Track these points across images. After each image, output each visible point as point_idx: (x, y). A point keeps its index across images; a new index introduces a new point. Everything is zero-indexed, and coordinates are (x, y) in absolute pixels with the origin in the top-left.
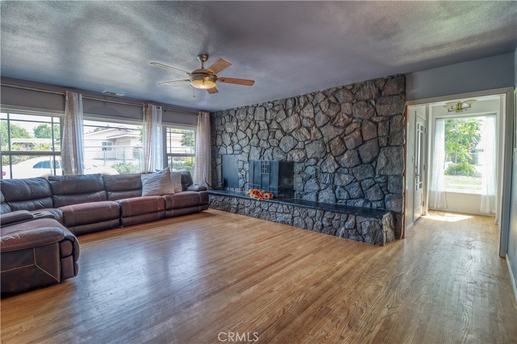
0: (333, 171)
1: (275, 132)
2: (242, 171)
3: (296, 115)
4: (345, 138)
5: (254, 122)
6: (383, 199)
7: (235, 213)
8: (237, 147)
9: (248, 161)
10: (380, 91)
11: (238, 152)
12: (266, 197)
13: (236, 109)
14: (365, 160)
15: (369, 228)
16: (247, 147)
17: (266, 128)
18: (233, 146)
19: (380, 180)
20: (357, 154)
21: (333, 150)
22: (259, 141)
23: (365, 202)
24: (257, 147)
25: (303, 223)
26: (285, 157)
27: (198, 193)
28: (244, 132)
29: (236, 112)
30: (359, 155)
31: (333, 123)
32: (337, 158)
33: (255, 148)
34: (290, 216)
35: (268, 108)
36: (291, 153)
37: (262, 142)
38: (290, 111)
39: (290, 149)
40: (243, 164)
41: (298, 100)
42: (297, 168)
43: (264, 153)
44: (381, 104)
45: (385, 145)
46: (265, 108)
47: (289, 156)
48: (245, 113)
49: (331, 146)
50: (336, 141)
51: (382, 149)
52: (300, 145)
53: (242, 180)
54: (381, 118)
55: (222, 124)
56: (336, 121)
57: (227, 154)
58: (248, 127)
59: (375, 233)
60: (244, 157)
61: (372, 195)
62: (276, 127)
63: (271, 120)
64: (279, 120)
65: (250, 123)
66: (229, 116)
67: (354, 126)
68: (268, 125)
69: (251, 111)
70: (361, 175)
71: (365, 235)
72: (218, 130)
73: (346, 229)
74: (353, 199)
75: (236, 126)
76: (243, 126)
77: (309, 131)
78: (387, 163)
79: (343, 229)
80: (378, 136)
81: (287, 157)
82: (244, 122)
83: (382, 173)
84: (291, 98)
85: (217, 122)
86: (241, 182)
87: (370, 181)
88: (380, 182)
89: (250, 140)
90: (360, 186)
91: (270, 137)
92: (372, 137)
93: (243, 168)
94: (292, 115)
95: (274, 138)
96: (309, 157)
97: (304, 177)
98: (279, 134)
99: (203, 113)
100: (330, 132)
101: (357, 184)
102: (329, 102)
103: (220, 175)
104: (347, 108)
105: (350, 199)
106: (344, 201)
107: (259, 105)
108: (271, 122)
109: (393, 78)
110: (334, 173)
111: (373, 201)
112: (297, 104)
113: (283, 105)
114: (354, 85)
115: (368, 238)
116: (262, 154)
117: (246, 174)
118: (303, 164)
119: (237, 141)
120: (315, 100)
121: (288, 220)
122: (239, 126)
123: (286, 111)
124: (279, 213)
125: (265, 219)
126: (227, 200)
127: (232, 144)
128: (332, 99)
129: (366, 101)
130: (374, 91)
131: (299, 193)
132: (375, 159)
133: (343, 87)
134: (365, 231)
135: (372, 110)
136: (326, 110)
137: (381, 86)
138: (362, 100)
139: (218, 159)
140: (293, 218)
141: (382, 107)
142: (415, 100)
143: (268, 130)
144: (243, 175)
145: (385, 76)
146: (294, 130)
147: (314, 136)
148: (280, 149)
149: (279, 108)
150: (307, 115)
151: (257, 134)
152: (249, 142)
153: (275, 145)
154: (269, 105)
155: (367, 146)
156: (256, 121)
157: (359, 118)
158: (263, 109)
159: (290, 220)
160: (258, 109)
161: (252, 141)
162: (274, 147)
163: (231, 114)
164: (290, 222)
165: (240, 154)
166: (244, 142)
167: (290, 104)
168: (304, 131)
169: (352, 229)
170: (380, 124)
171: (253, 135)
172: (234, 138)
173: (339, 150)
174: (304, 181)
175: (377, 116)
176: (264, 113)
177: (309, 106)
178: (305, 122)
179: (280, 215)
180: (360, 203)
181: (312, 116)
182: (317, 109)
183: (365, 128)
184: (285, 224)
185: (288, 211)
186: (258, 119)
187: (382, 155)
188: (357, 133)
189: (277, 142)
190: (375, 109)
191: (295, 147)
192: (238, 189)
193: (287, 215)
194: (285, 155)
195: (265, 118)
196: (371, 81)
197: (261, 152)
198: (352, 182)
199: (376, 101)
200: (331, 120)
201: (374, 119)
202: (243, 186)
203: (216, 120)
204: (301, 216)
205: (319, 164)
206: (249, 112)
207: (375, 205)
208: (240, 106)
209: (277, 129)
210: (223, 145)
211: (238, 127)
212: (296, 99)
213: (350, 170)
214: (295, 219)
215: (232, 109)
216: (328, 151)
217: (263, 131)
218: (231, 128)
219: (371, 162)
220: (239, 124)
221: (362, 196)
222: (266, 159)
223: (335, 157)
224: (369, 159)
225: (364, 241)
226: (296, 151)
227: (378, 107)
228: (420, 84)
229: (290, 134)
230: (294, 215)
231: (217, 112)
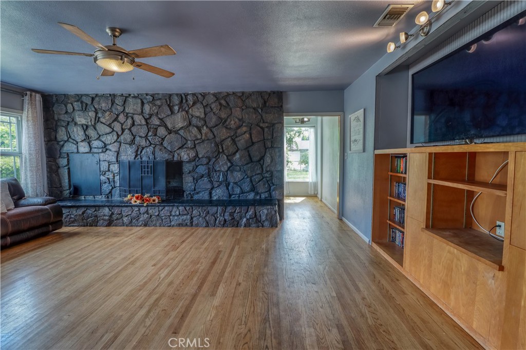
0: (226, 169)
1: (156, 129)
2: (107, 173)
3: (184, 113)
4: (236, 139)
5: (125, 114)
6: (270, 190)
7: (106, 226)
8: (96, 144)
9: (117, 161)
10: (265, 102)
11: (100, 150)
12: (154, 201)
13: (94, 96)
14: (255, 159)
15: (267, 215)
16: (115, 144)
17: (144, 122)
18: (89, 143)
19: (267, 175)
20: (247, 153)
21: (226, 149)
22: (134, 138)
23: (255, 195)
24: (130, 145)
25: (204, 222)
26: (172, 157)
27: (46, 207)
28: (109, 126)
29: (93, 99)
30: (249, 155)
31: (225, 125)
32: (229, 158)
33: (128, 146)
34: (189, 217)
35: (145, 101)
36: (178, 151)
37: (138, 139)
38: (176, 108)
39: (177, 148)
40: (109, 165)
41: (186, 97)
42: (187, 168)
43: (141, 152)
44: (266, 113)
45: (270, 146)
46: (141, 100)
47: (176, 155)
48: (110, 101)
49: (224, 146)
50: (228, 142)
51: (267, 150)
52: (189, 144)
53: (107, 184)
54: (267, 125)
55: (67, 112)
56: (227, 123)
57: (78, 152)
58: (116, 120)
59: (271, 218)
60: (110, 156)
61: (261, 188)
62: (158, 123)
63: (151, 116)
64: (162, 116)
65: (118, 115)
66: (82, 102)
67: (244, 129)
68: (146, 120)
69: (119, 101)
70: (251, 171)
71: (264, 221)
72: (59, 120)
73: (247, 219)
74: (245, 193)
75: (94, 117)
76: (107, 118)
77: (200, 131)
78: (272, 161)
79: (245, 220)
80: (264, 139)
81: (174, 156)
82: (108, 113)
83: (268, 170)
84: (177, 95)
85: (58, 109)
86: (106, 188)
87: (259, 176)
88: (267, 177)
89: (118, 136)
90: (251, 181)
91: (150, 134)
92: (259, 140)
93: (109, 170)
94: (178, 112)
95: (156, 135)
96: (200, 156)
97: (195, 177)
98: (162, 131)
99: (33, 94)
100: (222, 133)
101: (248, 179)
102: (221, 104)
103: (67, 181)
104: (237, 112)
105: (243, 193)
106: (237, 196)
107: (132, 95)
108: (150, 117)
109: (274, 93)
110: (227, 171)
111: (262, 193)
112: (184, 101)
113: (166, 100)
114: (243, 93)
115: (266, 223)
116: (139, 153)
117: (114, 177)
118: (193, 163)
119: (97, 136)
120: (205, 100)
121: (186, 221)
122: (99, 118)
123: (171, 108)
124: (174, 216)
125: (155, 225)
126: (90, 211)
127: (88, 139)
128: (223, 102)
129: (254, 109)
130: (261, 101)
131: (190, 193)
132: (262, 158)
133: (234, 93)
134: (264, 218)
135: (259, 117)
136: (217, 112)
137: (266, 97)
138: (250, 108)
139: (60, 159)
140: (192, 218)
141: (267, 115)
142: (289, 113)
143: (147, 126)
144: (108, 179)
145: (269, 91)
146: (182, 128)
147: (206, 136)
148: (163, 148)
149: (162, 103)
150: (198, 114)
151: (130, 129)
152: (118, 138)
153: (158, 143)
154: (147, 97)
155: (256, 146)
156: (127, 114)
157: (249, 123)
158: (140, 101)
159: (188, 222)
160: (130, 100)
161: (122, 137)
162: (156, 145)
163: (86, 101)
164: (188, 224)
165: (103, 152)
166: (109, 139)
167: (176, 100)
168: (194, 131)
169: (252, 218)
170: (266, 130)
171: (123, 130)
172: (91, 132)
173: (232, 150)
174: (196, 180)
175: (264, 122)
176: (140, 105)
177: (198, 105)
178: (194, 121)
179: (176, 218)
180: (251, 196)
181: (203, 116)
182: (208, 109)
183: (254, 132)
184: (183, 226)
185: (186, 212)
186: (132, 111)
187: (268, 155)
188: (247, 135)
189: (160, 139)
190: (262, 116)
191: (183, 146)
192: (100, 197)
193: (185, 217)
194: (171, 154)
195: (142, 112)
196: (258, 92)
197: (137, 151)
198: (243, 178)
199: (262, 110)
200: (222, 122)
201: (261, 125)
202: (110, 192)
203: (56, 106)
204: (202, 215)
205: (211, 163)
206: (117, 101)
207: (263, 196)
208: (100, 93)
209: (159, 126)
210: (70, 140)
211: (97, 120)
212: (183, 95)
213: (242, 167)
214: (194, 219)
215: (87, 95)
216: (221, 151)
217: (139, 127)
218: (85, 119)
219: (259, 161)
220: (100, 115)
221: (253, 189)
222: (144, 159)
223: (227, 156)
224: (258, 158)
225: (263, 226)
226: (185, 150)
227: (264, 115)
228: (292, 101)
229: (176, 132)
230: (193, 216)
231: (56, 95)
